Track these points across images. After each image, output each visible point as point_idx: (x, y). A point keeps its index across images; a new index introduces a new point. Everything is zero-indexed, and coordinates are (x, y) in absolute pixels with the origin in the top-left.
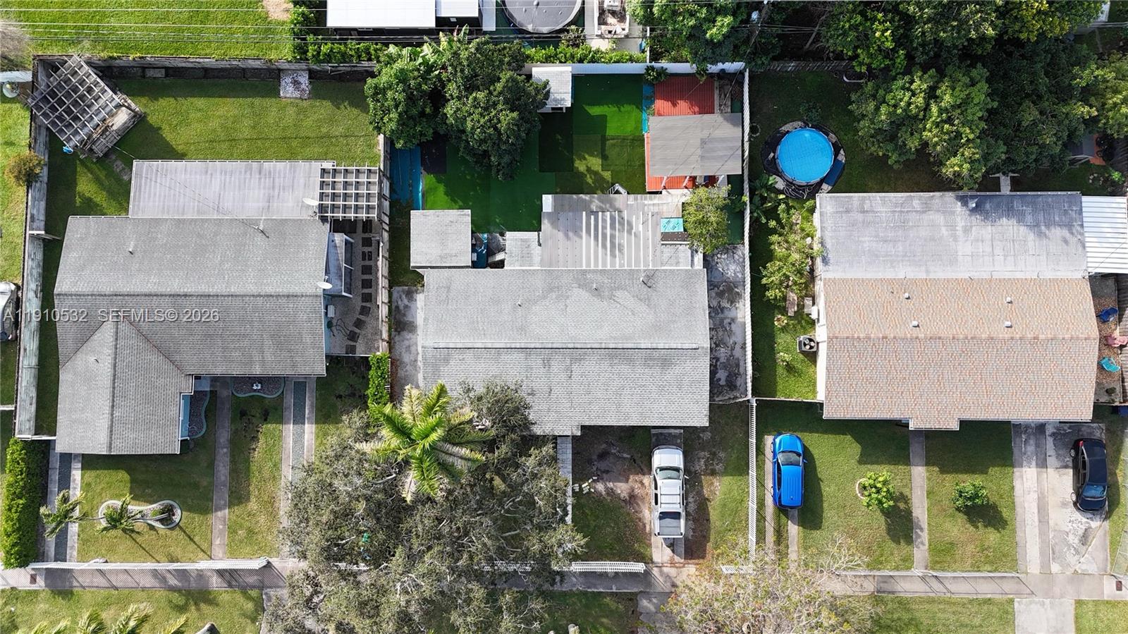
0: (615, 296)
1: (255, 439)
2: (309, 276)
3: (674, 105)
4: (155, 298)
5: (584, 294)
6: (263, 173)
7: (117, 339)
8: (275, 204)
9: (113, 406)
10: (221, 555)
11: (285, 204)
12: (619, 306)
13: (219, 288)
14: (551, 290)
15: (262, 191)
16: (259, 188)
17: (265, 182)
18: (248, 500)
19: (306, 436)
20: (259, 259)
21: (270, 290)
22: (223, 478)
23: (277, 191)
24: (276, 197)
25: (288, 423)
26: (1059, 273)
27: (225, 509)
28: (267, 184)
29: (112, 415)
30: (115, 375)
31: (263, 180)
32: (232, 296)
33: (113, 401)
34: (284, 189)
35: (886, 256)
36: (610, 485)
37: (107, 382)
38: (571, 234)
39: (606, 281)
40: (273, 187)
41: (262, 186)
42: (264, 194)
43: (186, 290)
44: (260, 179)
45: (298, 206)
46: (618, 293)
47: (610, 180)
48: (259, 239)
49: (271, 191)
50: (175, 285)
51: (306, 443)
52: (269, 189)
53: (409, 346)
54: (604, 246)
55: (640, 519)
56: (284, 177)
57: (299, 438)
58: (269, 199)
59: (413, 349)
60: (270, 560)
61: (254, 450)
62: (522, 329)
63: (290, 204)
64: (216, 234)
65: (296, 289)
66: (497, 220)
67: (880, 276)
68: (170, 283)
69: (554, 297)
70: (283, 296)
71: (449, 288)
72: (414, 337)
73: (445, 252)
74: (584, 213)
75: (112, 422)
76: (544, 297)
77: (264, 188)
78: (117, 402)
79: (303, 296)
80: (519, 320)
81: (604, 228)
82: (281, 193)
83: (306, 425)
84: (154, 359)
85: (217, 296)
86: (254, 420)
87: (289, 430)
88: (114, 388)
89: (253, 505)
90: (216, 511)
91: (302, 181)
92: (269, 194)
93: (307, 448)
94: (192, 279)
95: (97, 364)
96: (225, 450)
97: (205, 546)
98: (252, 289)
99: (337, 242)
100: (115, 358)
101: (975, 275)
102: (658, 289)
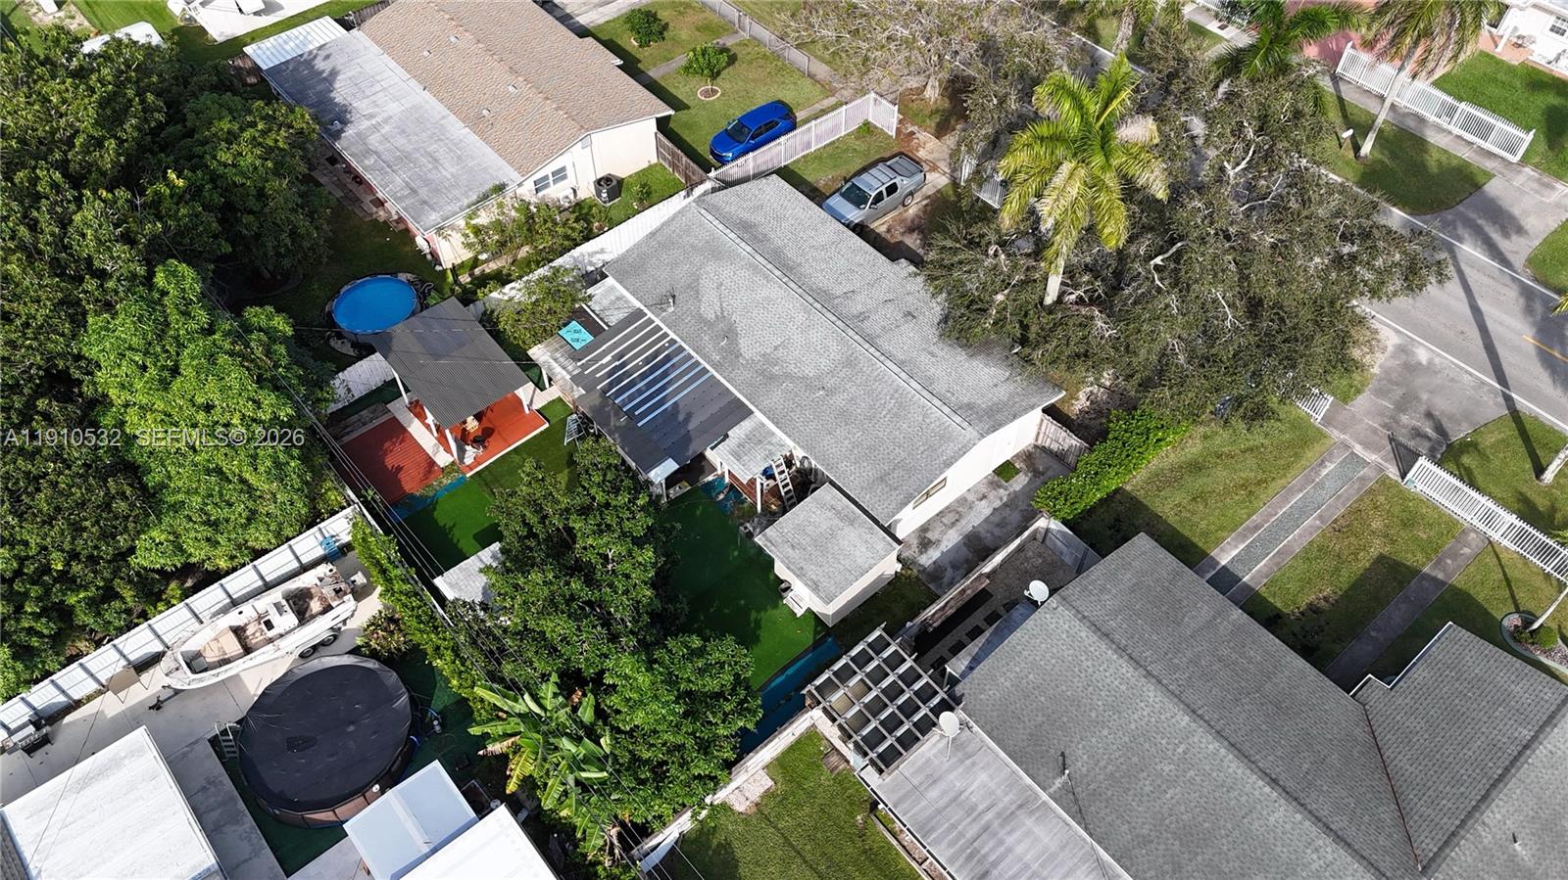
0: (717, 316)
1: (1313, 608)
2: (1049, 636)
3: (399, 469)
4: (1333, 827)
5: (744, 344)
6: (980, 870)
7: (1453, 834)
8: (1007, 799)
9: (1526, 747)
10: (1473, 535)
11: (992, 785)
12: (724, 305)
13: (1208, 744)
14: (772, 378)
15: (1010, 840)
16: (1009, 850)
17: (992, 850)
18: (1381, 559)
19: (1235, 553)
20: (1105, 732)
21: (1126, 669)
22: (1403, 607)
23: (989, 816)
24: (995, 810)
25: (1246, 586)
26: (367, 45)
27: (1425, 574)
28: (991, 844)
29: (1535, 738)
30: (1494, 786)
31: (992, 858)
32: (1194, 712)
33: (1520, 754)
34: (973, 808)
35: (451, 151)
36: (921, 251)
37: (1513, 789)
38: (681, 418)
39: (707, 338)
40: (986, 828)
41: (1002, 849)
42: (1009, 833)
43: (1267, 789)
44: (994, 864)
45: (974, 764)
46: (711, 316)
47: (566, 471)
48: (1080, 763)
49: (996, 824)
50: (1281, 814)
51: (1242, 547)
52: (994, 834)
53: (998, 525)
54: (665, 374)
55: (925, 212)
56: (954, 826)
57: (1248, 558)
58: (1008, 818)
59: (996, 519)
60: (1400, 480)
61: (1326, 599)
62: (850, 363)
63: (983, 777)
64: (1146, 841)
65: (1084, 633)
66: (736, 553)
67: (481, 143)
68: (1288, 827)
69: (777, 368)
70: (1112, 641)
71: (882, 479)
72: (980, 529)
73: (841, 524)
74: (639, 425)
75: (1542, 728)
76: (788, 376)
77: (1001, 842)
78: (1513, 750)
79: (1084, 617)
80: (842, 375)
81: (640, 392)
82: (981, 808)
83: (1223, 563)
84: (1402, 762)
85: (1218, 732)
86: (1297, 629)
87: (1252, 578)
88: (1507, 770)
89: (1378, 547)
90: (1443, 583)
91: (934, 793)
92: (1002, 826)
93: (1244, 542)
94: (1243, 799)
95: (1519, 837)
96: (1373, 634)
97: (1491, 561)
98: (1152, 693)
99: (966, 663)
100: (1476, 808)
101: (419, 88)
102: (669, 288)
